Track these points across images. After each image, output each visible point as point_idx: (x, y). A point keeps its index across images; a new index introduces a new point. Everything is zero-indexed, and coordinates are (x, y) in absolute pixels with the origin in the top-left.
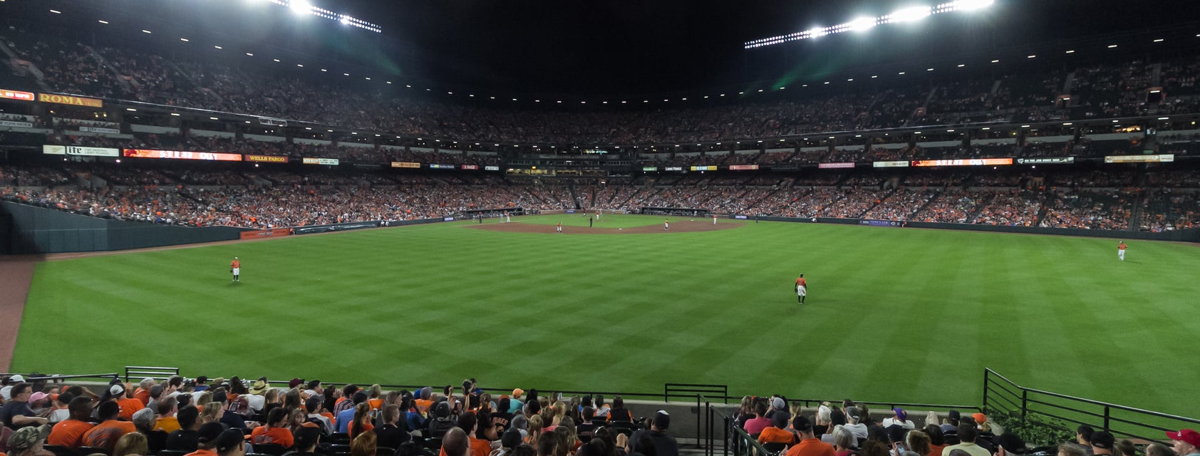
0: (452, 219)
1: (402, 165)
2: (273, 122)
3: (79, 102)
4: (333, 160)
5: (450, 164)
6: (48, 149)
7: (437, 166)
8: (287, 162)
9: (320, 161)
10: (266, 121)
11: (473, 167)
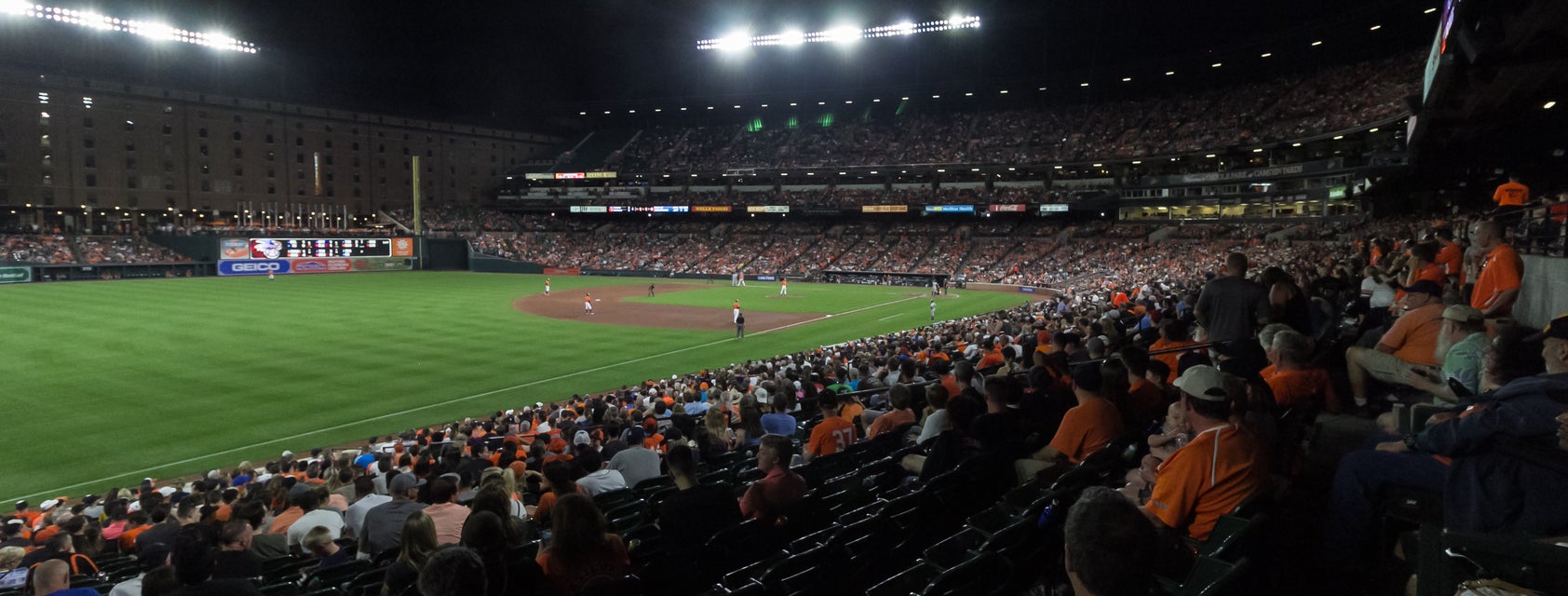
0: (773, 278)
1: (878, 209)
2: (740, 172)
3: (605, 175)
4: (782, 207)
5: (965, 203)
6: (574, 209)
7: (937, 209)
8: (730, 210)
9: (767, 209)
10: (733, 172)
11: (1014, 208)
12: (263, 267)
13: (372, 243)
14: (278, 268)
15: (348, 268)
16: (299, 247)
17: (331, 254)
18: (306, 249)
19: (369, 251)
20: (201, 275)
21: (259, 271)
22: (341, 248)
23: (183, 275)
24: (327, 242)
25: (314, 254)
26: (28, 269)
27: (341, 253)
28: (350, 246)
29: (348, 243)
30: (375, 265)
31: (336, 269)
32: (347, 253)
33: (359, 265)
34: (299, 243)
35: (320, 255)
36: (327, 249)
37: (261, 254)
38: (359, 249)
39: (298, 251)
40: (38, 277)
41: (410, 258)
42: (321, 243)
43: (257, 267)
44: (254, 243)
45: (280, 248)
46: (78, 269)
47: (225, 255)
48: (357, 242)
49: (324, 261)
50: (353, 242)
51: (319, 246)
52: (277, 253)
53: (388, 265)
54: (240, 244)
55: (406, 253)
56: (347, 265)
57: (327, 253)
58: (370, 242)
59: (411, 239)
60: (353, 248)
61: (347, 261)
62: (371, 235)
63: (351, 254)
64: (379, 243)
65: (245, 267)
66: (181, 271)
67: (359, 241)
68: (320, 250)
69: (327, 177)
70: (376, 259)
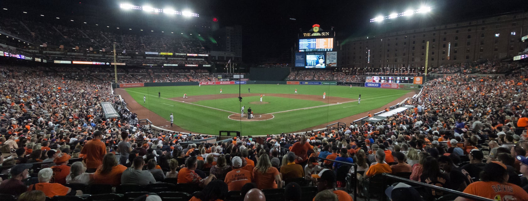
12: (374, 85)
13: (407, 78)
14: (378, 86)
15: (398, 87)
16: (384, 79)
17: (393, 82)
18: (386, 80)
19: (406, 82)
20: (362, 86)
21: (373, 86)
22: (396, 80)
23: (358, 86)
24: (392, 78)
25: (388, 82)
26: (336, 82)
27: (396, 82)
28: (399, 79)
29: (398, 78)
30: (406, 87)
31: (393, 87)
32: (398, 82)
33: (401, 86)
34: (384, 78)
35: (389, 82)
36: (392, 80)
37: (374, 81)
38: (402, 80)
39: (384, 81)
40: (337, 85)
41: (421, 85)
42: (390, 78)
43: (373, 85)
44: (373, 78)
45: (379, 79)
46: (343, 83)
47: (367, 82)
48: (401, 78)
49: (390, 84)
50: (400, 78)
51: (390, 79)
52: (378, 81)
53: (411, 87)
54: (370, 78)
55: (419, 83)
56: (397, 86)
57: (392, 81)
58: (406, 78)
59: (422, 77)
60: (400, 80)
61: (397, 85)
62: (407, 76)
63: (399, 82)
64: (409, 78)
65: (370, 85)
66: (359, 84)
67: (402, 78)
68: (390, 81)
69: (453, 52)
70: (407, 85)
